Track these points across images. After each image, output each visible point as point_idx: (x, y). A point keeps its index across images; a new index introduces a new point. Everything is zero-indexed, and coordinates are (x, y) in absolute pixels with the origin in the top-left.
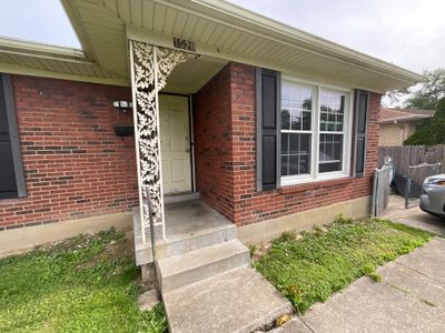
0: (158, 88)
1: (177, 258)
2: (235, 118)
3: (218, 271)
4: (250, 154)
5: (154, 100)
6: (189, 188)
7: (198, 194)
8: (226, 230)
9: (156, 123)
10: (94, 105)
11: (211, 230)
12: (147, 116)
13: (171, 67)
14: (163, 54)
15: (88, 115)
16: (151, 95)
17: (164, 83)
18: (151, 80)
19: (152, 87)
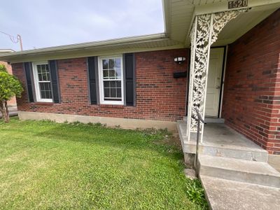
0: (210, 43)
1: (211, 157)
3: (246, 180)
5: (207, 52)
6: (216, 114)
7: (223, 120)
8: (256, 152)
9: (206, 67)
10: (164, 62)
11: (240, 148)
12: (201, 63)
13: (222, 25)
14: (218, 17)
15: (162, 67)
16: (205, 49)
17: (215, 38)
18: (206, 39)
19: (206, 43)
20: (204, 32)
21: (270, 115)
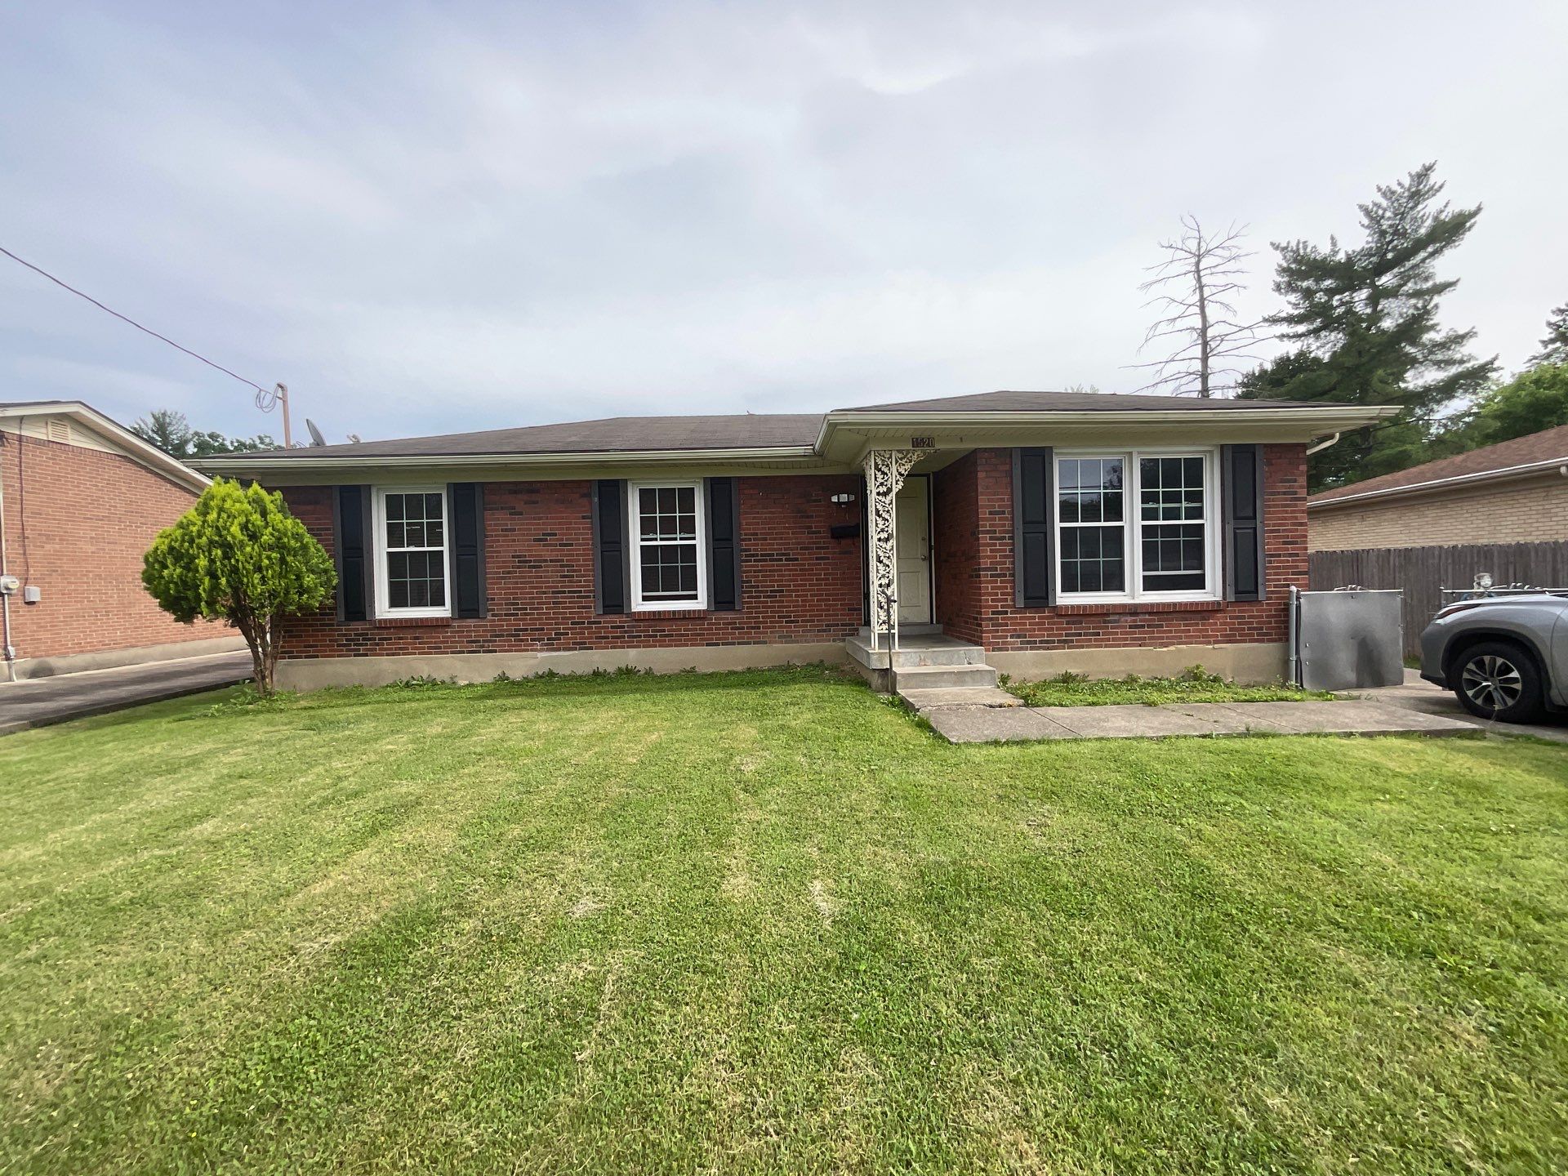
0: (895, 490)
2: (984, 513)
3: (955, 684)
4: (1005, 557)
5: (891, 503)
6: (927, 618)
7: (941, 626)
8: (970, 650)
9: (893, 526)
10: (808, 502)
12: (884, 519)
13: (908, 466)
14: (900, 456)
15: (803, 515)
16: (889, 498)
17: (901, 484)
18: (889, 483)
19: (890, 490)
20: (884, 473)
21: (980, 595)
